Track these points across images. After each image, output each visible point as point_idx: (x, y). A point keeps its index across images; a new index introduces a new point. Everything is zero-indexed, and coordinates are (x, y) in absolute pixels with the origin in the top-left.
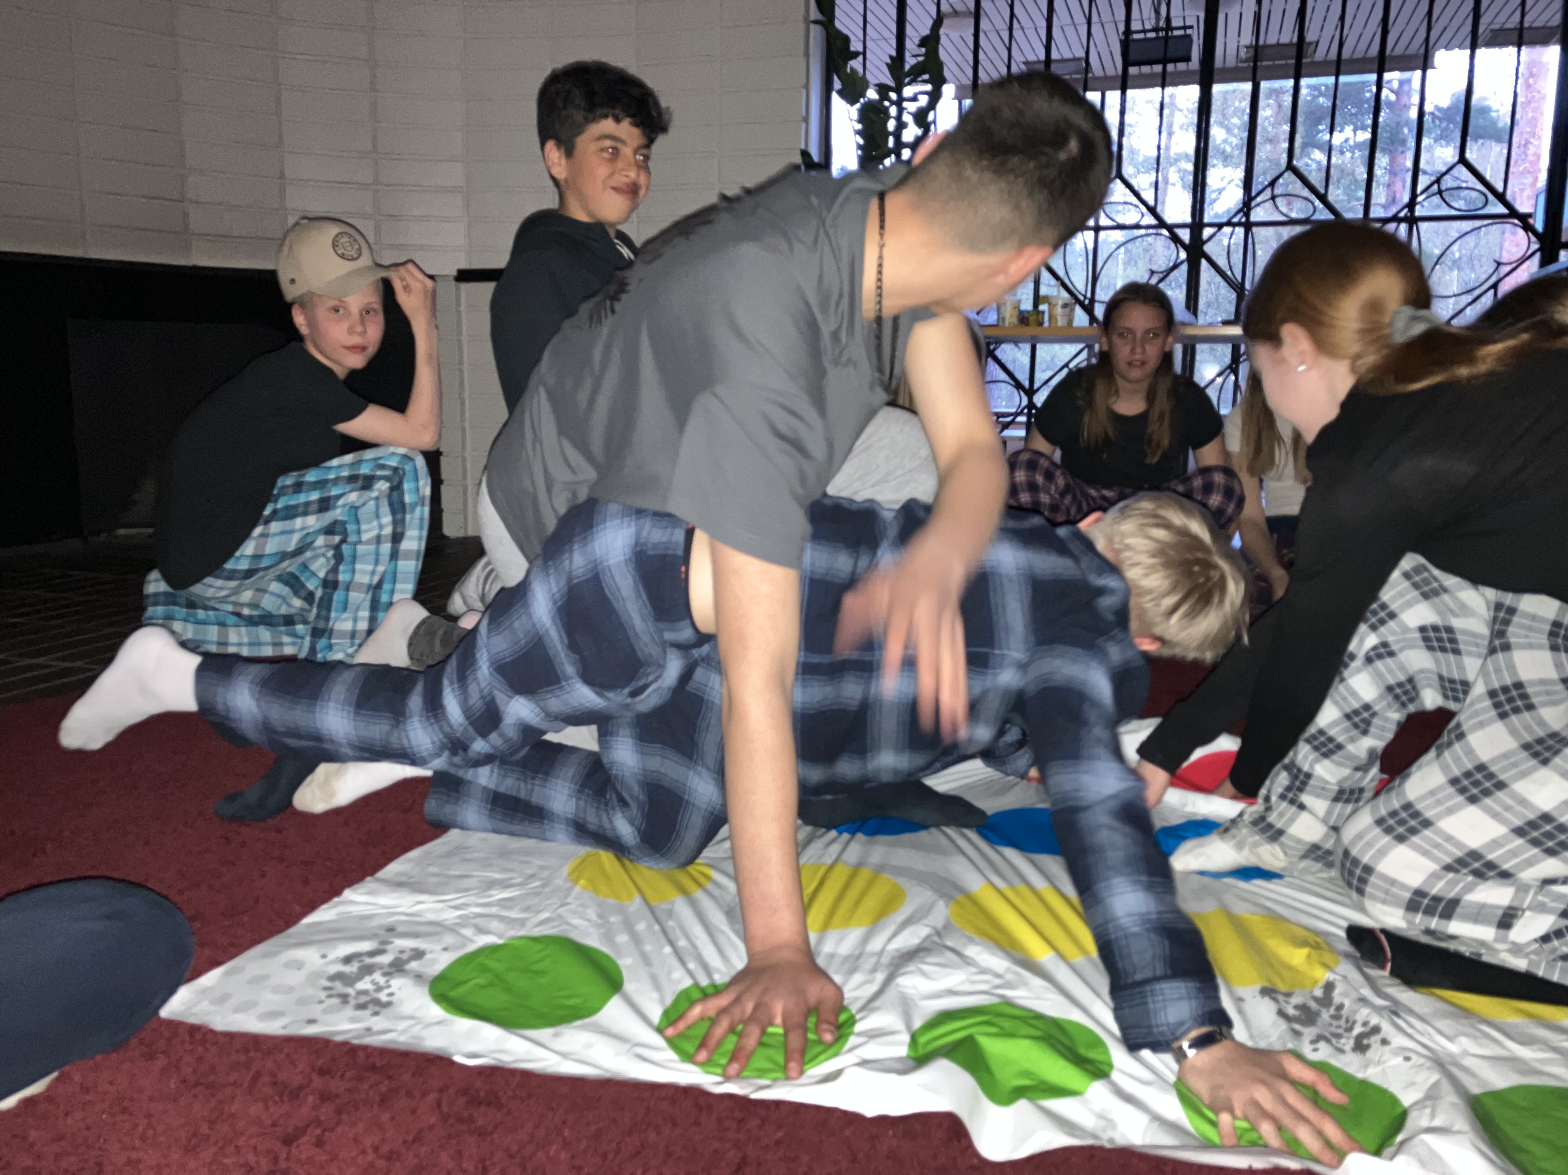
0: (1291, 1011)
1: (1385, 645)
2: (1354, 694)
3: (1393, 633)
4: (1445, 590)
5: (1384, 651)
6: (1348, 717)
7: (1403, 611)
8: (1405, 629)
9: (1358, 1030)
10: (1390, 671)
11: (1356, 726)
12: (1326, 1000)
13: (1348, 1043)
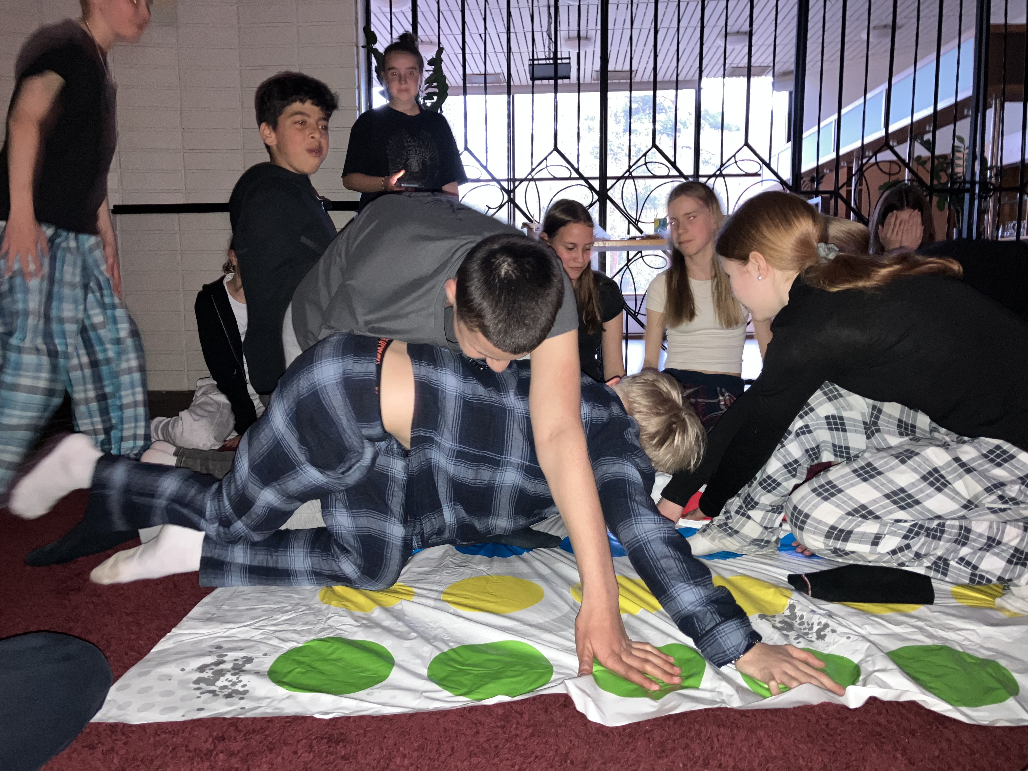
0: (779, 625)
1: (807, 426)
2: (789, 454)
3: (812, 420)
4: (841, 396)
5: (806, 430)
6: (785, 466)
7: (817, 408)
8: (819, 418)
9: (816, 628)
10: (808, 441)
11: (789, 472)
12: (793, 616)
13: (813, 637)
